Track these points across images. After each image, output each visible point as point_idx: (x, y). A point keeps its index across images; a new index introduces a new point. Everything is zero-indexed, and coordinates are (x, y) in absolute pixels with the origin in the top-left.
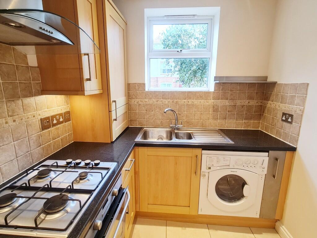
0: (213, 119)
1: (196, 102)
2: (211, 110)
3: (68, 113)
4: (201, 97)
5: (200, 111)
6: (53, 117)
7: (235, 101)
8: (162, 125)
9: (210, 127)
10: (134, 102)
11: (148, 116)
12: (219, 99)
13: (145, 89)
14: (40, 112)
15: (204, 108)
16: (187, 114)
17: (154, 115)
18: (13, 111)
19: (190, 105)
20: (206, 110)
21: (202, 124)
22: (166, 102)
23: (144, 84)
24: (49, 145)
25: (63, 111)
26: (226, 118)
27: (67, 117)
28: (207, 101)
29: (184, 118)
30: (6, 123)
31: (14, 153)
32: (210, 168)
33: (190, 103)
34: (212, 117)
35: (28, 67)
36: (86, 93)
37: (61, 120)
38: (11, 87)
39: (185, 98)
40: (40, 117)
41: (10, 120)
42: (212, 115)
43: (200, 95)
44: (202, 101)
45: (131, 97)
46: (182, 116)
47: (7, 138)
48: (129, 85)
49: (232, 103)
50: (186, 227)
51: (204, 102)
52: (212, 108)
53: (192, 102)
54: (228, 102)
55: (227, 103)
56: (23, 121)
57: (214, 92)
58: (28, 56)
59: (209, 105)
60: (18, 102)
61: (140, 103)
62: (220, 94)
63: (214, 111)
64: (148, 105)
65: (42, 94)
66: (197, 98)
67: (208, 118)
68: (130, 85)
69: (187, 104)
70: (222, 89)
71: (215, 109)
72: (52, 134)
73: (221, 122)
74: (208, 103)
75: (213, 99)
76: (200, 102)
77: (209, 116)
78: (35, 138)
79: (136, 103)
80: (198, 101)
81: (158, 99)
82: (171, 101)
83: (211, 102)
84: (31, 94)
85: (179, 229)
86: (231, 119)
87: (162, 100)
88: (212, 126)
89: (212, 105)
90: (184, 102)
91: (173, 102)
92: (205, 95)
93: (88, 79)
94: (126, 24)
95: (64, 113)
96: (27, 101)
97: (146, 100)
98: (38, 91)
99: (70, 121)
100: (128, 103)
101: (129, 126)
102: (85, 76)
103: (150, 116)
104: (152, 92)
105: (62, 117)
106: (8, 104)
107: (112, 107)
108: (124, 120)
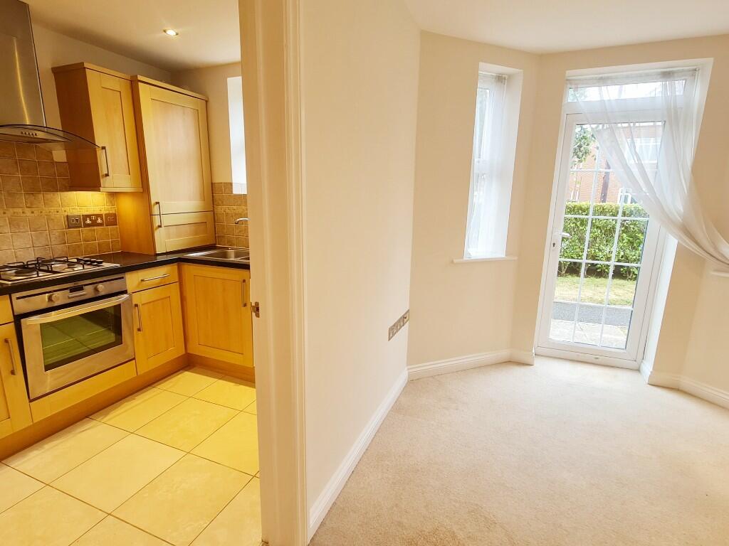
3: (113, 216)
6: (86, 217)
10: (219, 209)
11: (237, 231)
13: (232, 192)
14: (67, 209)
18: (32, 204)
23: (231, 184)
24: (79, 246)
25: (103, 212)
27: (112, 220)
30: (24, 213)
31: (31, 242)
35: (53, 163)
36: (104, 189)
37: (99, 221)
38: (30, 181)
40: (66, 214)
41: (28, 212)
45: (216, 203)
47: (24, 226)
48: (212, 184)
50: (240, 384)
56: (43, 214)
58: (53, 152)
60: (38, 195)
61: (227, 211)
64: (237, 214)
65: (71, 190)
68: (216, 185)
72: (84, 235)
78: (57, 234)
79: (222, 210)
84: (55, 189)
85: (232, 384)
93: (107, 175)
94: (207, 101)
95: (105, 214)
96: (50, 195)
97: (235, 207)
98: (66, 187)
99: (116, 225)
100: (213, 211)
101: (215, 244)
102: (103, 171)
103: (240, 231)
104: (241, 195)
105: (102, 219)
106: (27, 197)
107: (155, 210)
108: (196, 233)
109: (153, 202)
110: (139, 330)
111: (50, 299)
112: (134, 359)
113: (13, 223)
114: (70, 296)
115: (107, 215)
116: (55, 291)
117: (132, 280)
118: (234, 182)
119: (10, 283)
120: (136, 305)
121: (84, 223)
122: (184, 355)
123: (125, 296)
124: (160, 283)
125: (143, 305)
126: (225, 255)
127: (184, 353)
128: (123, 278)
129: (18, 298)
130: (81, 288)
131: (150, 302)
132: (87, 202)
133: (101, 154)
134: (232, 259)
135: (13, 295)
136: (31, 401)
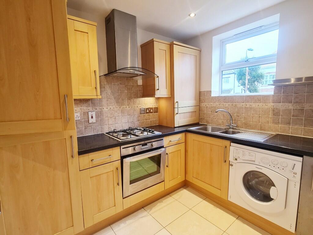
0: (273, 123)
1: (254, 105)
2: (271, 113)
3: (157, 108)
4: (259, 100)
5: (259, 114)
6: (147, 109)
7: (302, 105)
8: (223, 124)
9: (269, 131)
10: (203, 105)
11: (212, 116)
12: (280, 103)
13: (211, 95)
14: (141, 105)
15: (263, 111)
16: (245, 116)
17: (217, 115)
18: (129, 103)
19: (248, 108)
20: (265, 114)
21: (261, 127)
22: (227, 106)
23: (211, 91)
24: (143, 122)
25: (154, 107)
26: (289, 123)
27: (156, 110)
28: (266, 105)
29: (242, 119)
30: (126, 107)
31: (127, 120)
32: (236, 159)
33: (248, 106)
34: (272, 121)
35: (137, 86)
36: (156, 96)
37: (152, 111)
38: (129, 94)
39: (243, 102)
40: (140, 108)
41: (128, 106)
42: (272, 119)
43: (258, 99)
44: (260, 104)
45: (201, 101)
46: (241, 118)
47: (126, 113)
48: (200, 92)
49: (297, 106)
51: (263, 105)
52: (272, 112)
53: (250, 105)
54: (292, 106)
55: (290, 106)
56: (133, 108)
57: (273, 96)
58: (138, 81)
59: (267, 109)
60: (131, 100)
61: (207, 105)
62: (281, 97)
63: (274, 115)
64: (213, 107)
65: (143, 97)
66: (255, 102)
67: (268, 121)
68: (202, 92)
69: (245, 108)
70: (283, 92)
71: (276, 113)
72: (146, 117)
73: (284, 127)
74: (266, 107)
75: (273, 103)
76: (258, 105)
77: (268, 120)
78: (136, 117)
79: (204, 105)
80: (255, 104)
81: (220, 102)
82: (230, 104)
83: (271, 105)
84: (137, 97)
86: (296, 124)
87: (223, 103)
88: (272, 130)
89: (271, 108)
90: (243, 105)
91: (232, 105)
92: (264, 99)
93: (158, 89)
94: (200, 51)
95: (154, 108)
96: (135, 100)
97: (212, 103)
98: (141, 96)
99: (157, 112)
100: (199, 106)
101: (199, 122)
102: (157, 87)
103: (214, 116)
104: (216, 97)
105: (153, 110)
106: (128, 100)
107: (176, 106)
108: (191, 117)
109: (175, 101)
110: (167, 166)
111: (134, 149)
112: (164, 181)
113: (122, 112)
114: (142, 148)
115: (155, 108)
116: (136, 145)
117: (166, 141)
118: (212, 90)
119: (121, 141)
120: (167, 154)
121: (146, 111)
122: (184, 180)
123: (163, 149)
124: (177, 142)
125: (169, 153)
126: (206, 129)
127: (184, 179)
128: (162, 140)
129: (123, 148)
130: (146, 144)
131: (172, 152)
132: (148, 102)
133: (156, 79)
134: (210, 131)
135: (121, 147)
136: (123, 198)
